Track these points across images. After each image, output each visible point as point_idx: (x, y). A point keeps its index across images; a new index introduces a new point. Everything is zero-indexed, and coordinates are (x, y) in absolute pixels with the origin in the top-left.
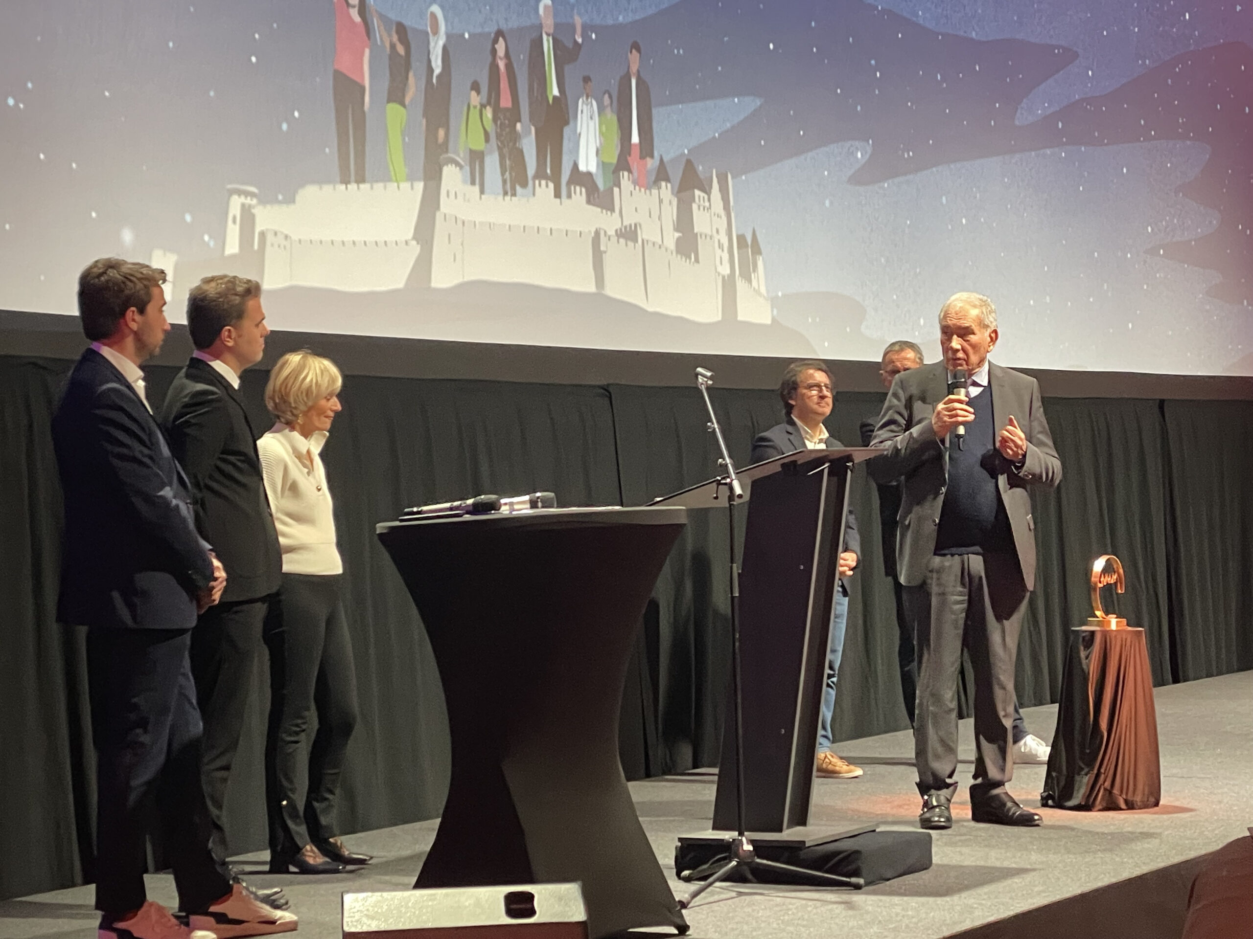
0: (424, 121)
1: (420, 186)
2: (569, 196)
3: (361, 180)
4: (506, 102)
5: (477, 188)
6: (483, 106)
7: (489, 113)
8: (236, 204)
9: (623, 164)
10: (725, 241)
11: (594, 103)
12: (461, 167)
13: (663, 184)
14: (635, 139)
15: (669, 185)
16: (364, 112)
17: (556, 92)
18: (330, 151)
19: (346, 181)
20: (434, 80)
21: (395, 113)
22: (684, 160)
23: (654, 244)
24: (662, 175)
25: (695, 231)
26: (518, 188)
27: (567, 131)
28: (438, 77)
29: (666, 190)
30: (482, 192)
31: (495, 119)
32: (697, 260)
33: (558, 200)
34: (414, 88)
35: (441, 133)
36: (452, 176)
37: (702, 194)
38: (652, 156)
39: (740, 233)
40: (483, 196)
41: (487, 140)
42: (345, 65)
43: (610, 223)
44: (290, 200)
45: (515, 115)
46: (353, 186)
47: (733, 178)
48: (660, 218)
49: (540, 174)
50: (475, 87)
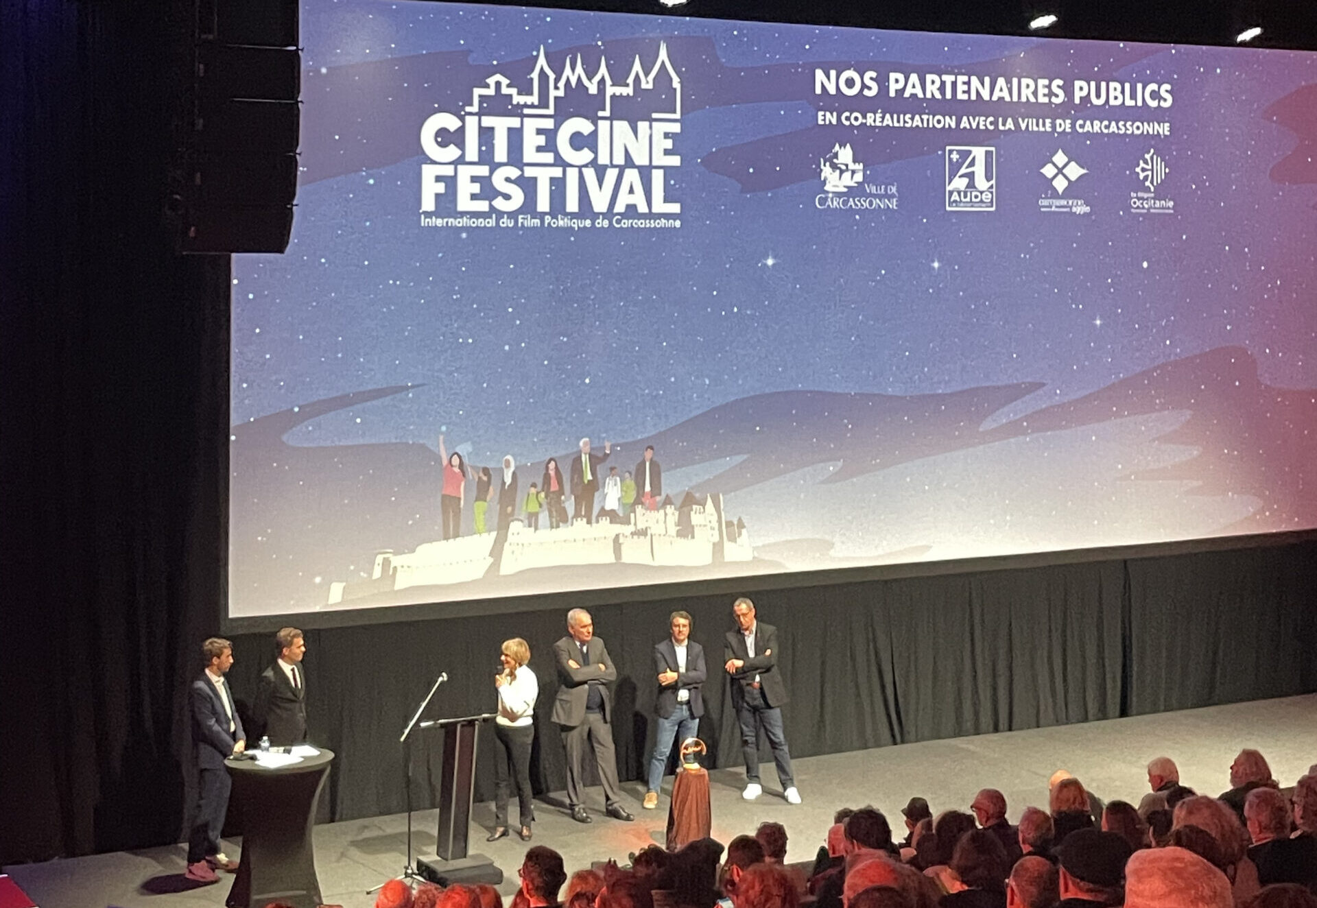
0: (498, 507)
1: (494, 534)
2: (597, 522)
3: (456, 536)
4: (554, 487)
5: (533, 529)
6: (538, 493)
7: (543, 495)
8: (379, 559)
9: (638, 501)
10: (716, 525)
11: (618, 479)
12: (522, 521)
13: (668, 507)
14: (648, 488)
15: (673, 507)
16: (460, 509)
17: (589, 477)
18: (438, 528)
19: (446, 538)
20: (506, 487)
21: (480, 506)
22: (685, 494)
23: (660, 535)
24: (668, 501)
25: (693, 523)
26: (561, 524)
27: (597, 494)
28: (509, 486)
29: (670, 509)
30: (536, 529)
31: (546, 497)
32: (693, 537)
33: (589, 526)
34: (493, 492)
35: (510, 509)
36: (515, 526)
37: (698, 507)
38: (660, 494)
39: (728, 519)
40: (537, 532)
41: (541, 505)
42: (450, 491)
43: (627, 529)
44: (413, 551)
45: (561, 491)
46: (451, 541)
47: (723, 495)
48: (665, 522)
49: (577, 515)
50: (534, 485)
